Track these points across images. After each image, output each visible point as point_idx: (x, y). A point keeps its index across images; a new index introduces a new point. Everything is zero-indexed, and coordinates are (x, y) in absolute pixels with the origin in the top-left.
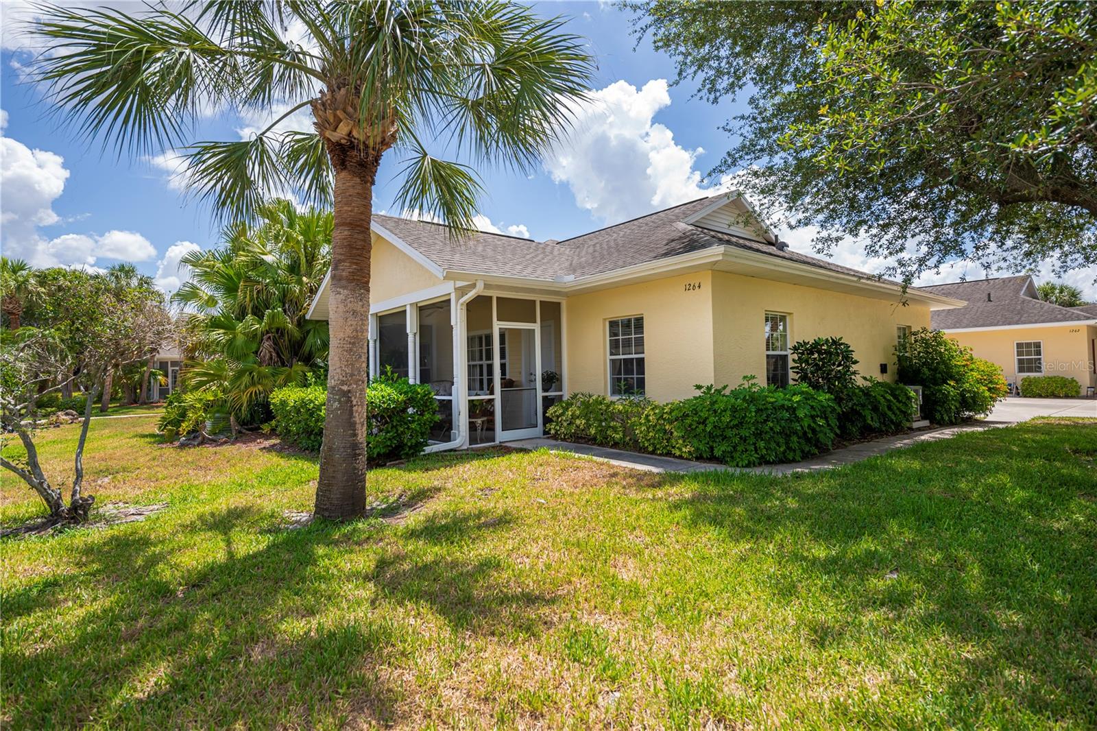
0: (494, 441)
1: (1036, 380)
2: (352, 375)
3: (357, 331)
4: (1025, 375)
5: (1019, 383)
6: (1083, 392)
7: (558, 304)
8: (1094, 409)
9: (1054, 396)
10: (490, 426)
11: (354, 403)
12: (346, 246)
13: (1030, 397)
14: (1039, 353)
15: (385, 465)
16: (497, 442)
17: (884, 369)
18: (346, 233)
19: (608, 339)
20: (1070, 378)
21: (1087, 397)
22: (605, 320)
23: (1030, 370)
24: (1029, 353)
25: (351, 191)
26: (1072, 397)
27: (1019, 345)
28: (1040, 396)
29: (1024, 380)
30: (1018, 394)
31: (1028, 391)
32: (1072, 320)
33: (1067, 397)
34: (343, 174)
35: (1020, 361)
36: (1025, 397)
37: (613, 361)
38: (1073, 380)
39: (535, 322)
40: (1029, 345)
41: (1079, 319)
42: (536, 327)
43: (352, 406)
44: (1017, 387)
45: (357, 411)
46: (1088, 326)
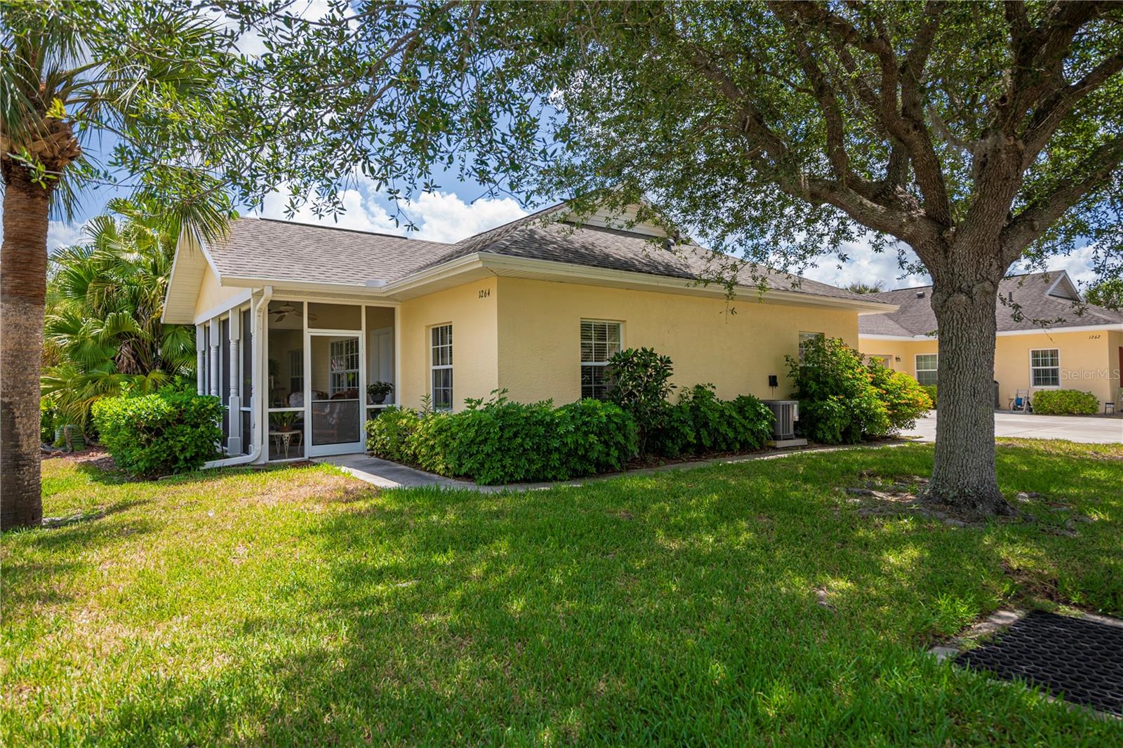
0: (303, 456)
1: (1050, 394)
2: (14, 387)
3: (20, 344)
4: (1039, 388)
5: (1032, 397)
6: (1101, 409)
7: (393, 309)
8: (1119, 431)
9: (1070, 413)
10: (297, 441)
11: (17, 414)
12: (9, 261)
13: (1042, 414)
14: (1055, 362)
15: (156, 479)
16: (306, 457)
17: (773, 381)
18: (9, 248)
19: (431, 347)
20: (1086, 391)
21: (1105, 415)
22: (428, 327)
23: (1046, 382)
24: (1045, 364)
25: (15, 206)
26: (1087, 415)
27: (1035, 354)
28: (1052, 413)
29: (1036, 394)
30: (1031, 410)
31: (1040, 407)
32: (1091, 324)
33: (1082, 414)
34: (10, 189)
35: (1037, 373)
36: (1037, 414)
37: (436, 371)
38: (1090, 395)
39: (360, 329)
40: (1045, 353)
41: (1097, 323)
42: (361, 335)
43: (14, 418)
44: (1028, 403)
45: (20, 423)
46: (1110, 332)
